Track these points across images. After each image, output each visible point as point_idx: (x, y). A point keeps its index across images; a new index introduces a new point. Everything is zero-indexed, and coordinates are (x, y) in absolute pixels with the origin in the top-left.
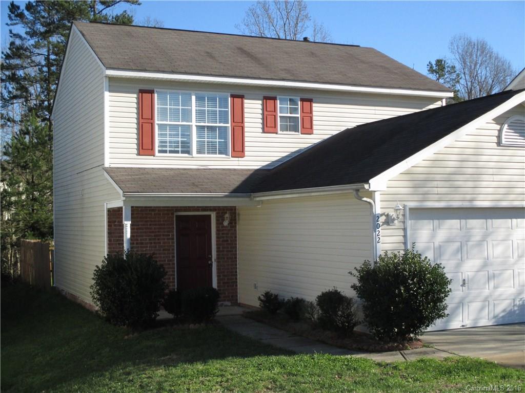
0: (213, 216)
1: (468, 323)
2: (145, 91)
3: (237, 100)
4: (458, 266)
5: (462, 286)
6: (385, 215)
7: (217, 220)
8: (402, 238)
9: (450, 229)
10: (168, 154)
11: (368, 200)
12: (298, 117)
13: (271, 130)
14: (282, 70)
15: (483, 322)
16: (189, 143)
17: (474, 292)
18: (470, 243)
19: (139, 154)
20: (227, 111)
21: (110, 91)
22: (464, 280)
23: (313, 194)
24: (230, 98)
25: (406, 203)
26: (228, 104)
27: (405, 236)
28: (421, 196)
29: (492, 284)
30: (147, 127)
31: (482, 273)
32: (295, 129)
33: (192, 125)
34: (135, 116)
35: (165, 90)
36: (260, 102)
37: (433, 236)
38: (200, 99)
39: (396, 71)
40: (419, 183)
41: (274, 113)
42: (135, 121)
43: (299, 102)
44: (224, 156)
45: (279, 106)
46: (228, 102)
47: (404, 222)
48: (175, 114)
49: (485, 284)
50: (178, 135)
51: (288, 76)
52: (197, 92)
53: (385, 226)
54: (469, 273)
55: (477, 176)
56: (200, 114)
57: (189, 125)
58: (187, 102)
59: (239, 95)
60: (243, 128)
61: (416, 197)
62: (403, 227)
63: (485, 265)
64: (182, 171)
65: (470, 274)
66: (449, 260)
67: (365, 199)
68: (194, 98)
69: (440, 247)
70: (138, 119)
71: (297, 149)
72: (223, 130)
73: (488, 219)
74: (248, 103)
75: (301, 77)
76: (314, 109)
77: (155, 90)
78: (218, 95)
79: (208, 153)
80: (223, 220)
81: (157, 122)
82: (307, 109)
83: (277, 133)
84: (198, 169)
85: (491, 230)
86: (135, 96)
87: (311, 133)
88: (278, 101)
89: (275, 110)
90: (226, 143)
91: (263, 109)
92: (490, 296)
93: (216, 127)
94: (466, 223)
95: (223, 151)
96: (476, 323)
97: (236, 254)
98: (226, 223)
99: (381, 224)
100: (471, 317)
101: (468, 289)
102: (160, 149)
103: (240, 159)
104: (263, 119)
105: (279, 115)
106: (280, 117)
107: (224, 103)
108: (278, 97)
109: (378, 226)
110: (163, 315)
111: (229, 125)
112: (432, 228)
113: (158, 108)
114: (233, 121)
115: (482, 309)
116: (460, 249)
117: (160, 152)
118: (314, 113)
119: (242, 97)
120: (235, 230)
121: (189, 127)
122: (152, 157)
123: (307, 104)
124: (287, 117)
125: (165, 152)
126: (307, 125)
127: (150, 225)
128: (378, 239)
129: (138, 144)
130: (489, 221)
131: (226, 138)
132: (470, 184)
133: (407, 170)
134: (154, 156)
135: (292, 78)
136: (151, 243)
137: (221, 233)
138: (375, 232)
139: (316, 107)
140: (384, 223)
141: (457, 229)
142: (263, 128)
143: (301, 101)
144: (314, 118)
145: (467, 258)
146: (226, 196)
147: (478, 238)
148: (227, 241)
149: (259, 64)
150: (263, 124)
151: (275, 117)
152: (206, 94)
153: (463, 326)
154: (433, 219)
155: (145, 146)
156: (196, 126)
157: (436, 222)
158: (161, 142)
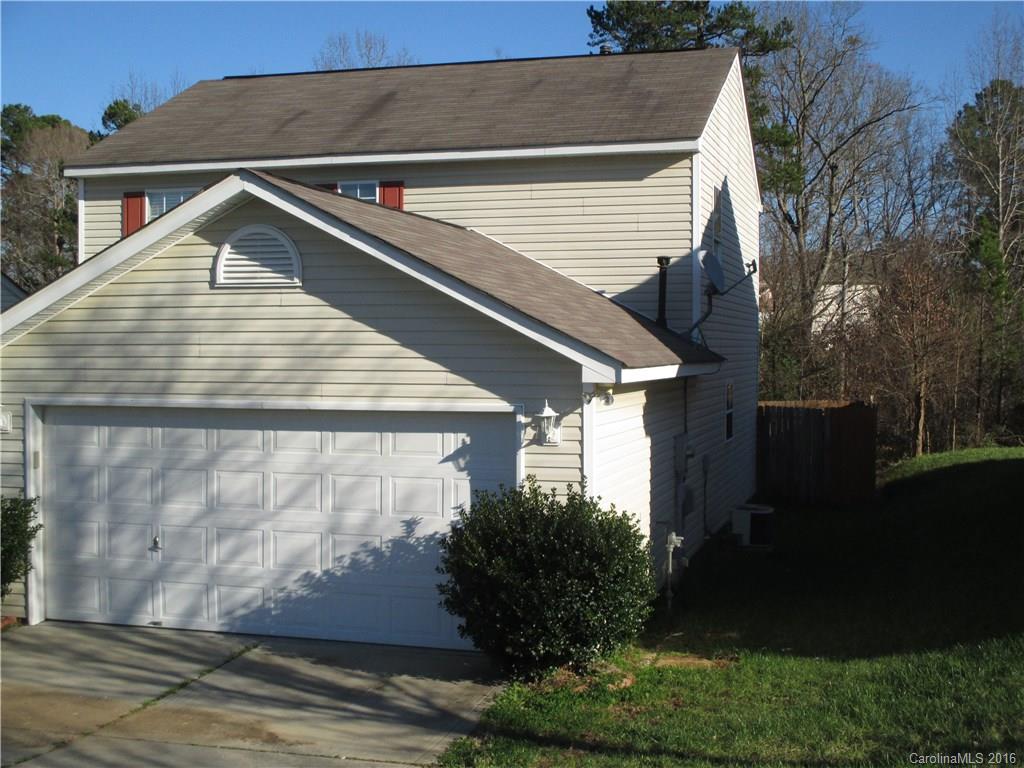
2: (132, 195)
21: (85, 200)
22: (156, 539)
27: (24, 453)
35: (160, 191)
43: (378, 189)
47: (24, 429)
51: (349, 146)
62: (22, 438)
65: (169, 530)
75: (375, 144)
77: (146, 191)
86: (119, 202)
96: (189, 622)
101: (163, 556)
108: (339, 184)
123: (392, 191)
130: (213, 432)
135: (351, 148)
139: (411, 195)
143: (380, 187)
153: (155, 623)
154: (99, 425)
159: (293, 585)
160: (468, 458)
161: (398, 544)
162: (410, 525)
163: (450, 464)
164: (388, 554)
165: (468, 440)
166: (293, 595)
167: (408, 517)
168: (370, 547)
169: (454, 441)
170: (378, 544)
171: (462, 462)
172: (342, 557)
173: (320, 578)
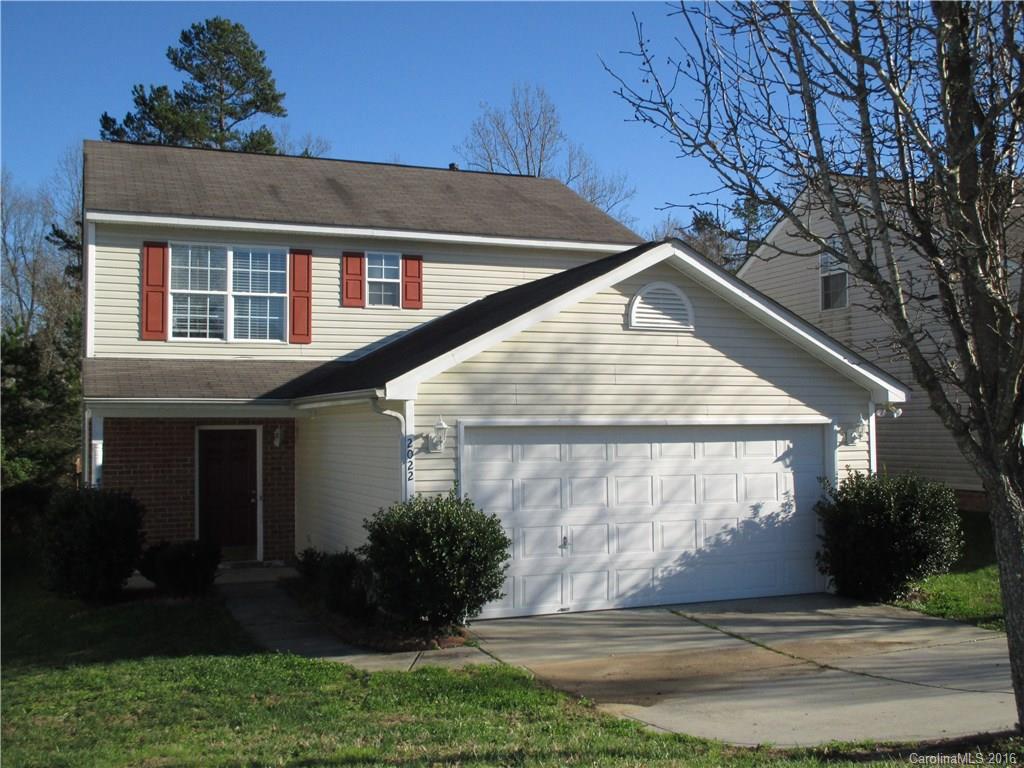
0: (259, 430)
1: (571, 604)
2: (152, 244)
3: (301, 258)
4: (554, 517)
5: (561, 547)
6: (424, 438)
7: (265, 438)
8: (452, 473)
9: (540, 458)
10: (189, 339)
11: (394, 414)
12: (398, 284)
13: (354, 302)
14: (378, 212)
15: (597, 604)
16: (222, 322)
17: (581, 558)
18: (576, 482)
19: (141, 338)
20: (285, 275)
21: (97, 244)
22: (565, 538)
23: (343, 402)
24: (288, 256)
25: (460, 419)
26: (286, 264)
27: (457, 470)
28: (486, 407)
29: (614, 545)
30: (155, 298)
31: (596, 528)
32: (393, 301)
33: (227, 296)
34: (137, 281)
35: (185, 243)
36: (338, 261)
37: (510, 470)
38: (240, 256)
39: (570, 214)
40: (481, 387)
41: (359, 278)
42: (137, 288)
43: (401, 261)
44: (278, 341)
45: (367, 266)
46: (285, 261)
47: (456, 448)
48: (200, 279)
49: (601, 545)
50: (205, 309)
51: (382, 222)
52: (236, 246)
53: (422, 455)
54: (574, 528)
55: (586, 377)
56: (241, 280)
57: (223, 296)
58: (220, 260)
59: (304, 249)
60: (309, 299)
61: (476, 409)
62: (454, 456)
63: (602, 515)
64: (205, 365)
65: (577, 529)
66: (537, 507)
67: (388, 412)
68: (230, 254)
69: (524, 486)
70: (141, 285)
71: (381, 338)
72: (278, 303)
73: (610, 443)
74: (317, 263)
75: (404, 223)
76: (424, 271)
77: (169, 242)
78: (269, 249)
79: (253, 337)
80: (273, 438)
81: (170, 290)
82: (412, 271)
83: (363, 307)
84: (235, 361)
85: (614, 460)
86: (137, 251)
87: (419, 308)
88: (367, 260)
89: (361, 273)
90: (281, 322)
91: (341, 272)
92: (611, 562)
93: (247, 297)
94: (571, 450)
95: (277, 334)
96: (586, 605)
97: (294, 489)
98: (277, 443)
99: (415, 451)
100: (578, 596)
101: (572, 551)
102: (177, 330)
103: (304, 346)
104: (341, 286)
105: (368, 279)
106: (369, 282)
107: (278, 262)
108: (366, 253)
109: (410, 454)
110: (137, 581)
111: (287, 295)
112: (510, 457)
113: (173, 270)
114: (293, 288)
115: (595, 584)
116: (557, 492)
117: (175, 334)
118: (424, 277)
119: (308, 253)
120: (294, 453)
121: (222, 300)
122: (162, 343)
123: (413, 264)
124: (380, 283)
125: (184, 335)
126: (412, 295)
127: (157, 444)
128: (409, 475)
129: (140, 324)
130: (612, 446)
131: (281, 314)
132: (573, 389)
133: (455, 368)
134: (165, 341)
135: (387, 224)
136: (157, 472)
137: (269, 457)
138: (405, 463)
139: (429, 269)
140: (420, 450)
141: (555, 458)
142: (341, 300)
144: (424, 284)
145: (571, 504)
146: (249, 403)
147: (590, 473)
148: (280, 469)
149: (346, 204)
150: (341, 293)
151: (361, 283)
152: (250, 248)
153: (562, 610)
154: (512, 444)
155: (151, 327)
156: (235, 297)
157: (518, 448)
158: (180, 320)
159: (672, 565)
160: (791, 458)
161: (749, 525)
162: (756, 508)
163: (780, 463)
164: (741, 532)
165: (791, 446)
166: (673, 573)
167: (754, 503)
168: (729, 528)
169: (783, 445)
170: (735, 526)
171: (788, 461)
172: (710, 538)
173: (694, 557)
